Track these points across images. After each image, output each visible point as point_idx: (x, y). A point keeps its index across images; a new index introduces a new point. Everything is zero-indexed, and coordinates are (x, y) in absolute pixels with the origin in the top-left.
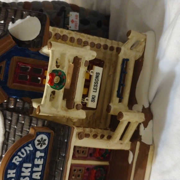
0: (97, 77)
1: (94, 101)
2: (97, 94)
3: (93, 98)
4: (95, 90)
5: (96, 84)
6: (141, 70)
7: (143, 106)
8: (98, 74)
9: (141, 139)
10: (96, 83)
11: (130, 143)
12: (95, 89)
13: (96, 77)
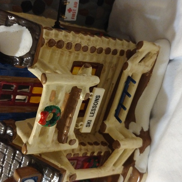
0: (97, 100)
1: (89, 126)
2: (93, 119)
3: (88, 123)
4: (92, 115)
5: (94, 109)
6: (146, 86)
7: (142, 128)
8: (99, 97)
9: (135, 165)
10: (94, 107)
11: (123, 167)
12: (92, 113)
13: (95, 101)
